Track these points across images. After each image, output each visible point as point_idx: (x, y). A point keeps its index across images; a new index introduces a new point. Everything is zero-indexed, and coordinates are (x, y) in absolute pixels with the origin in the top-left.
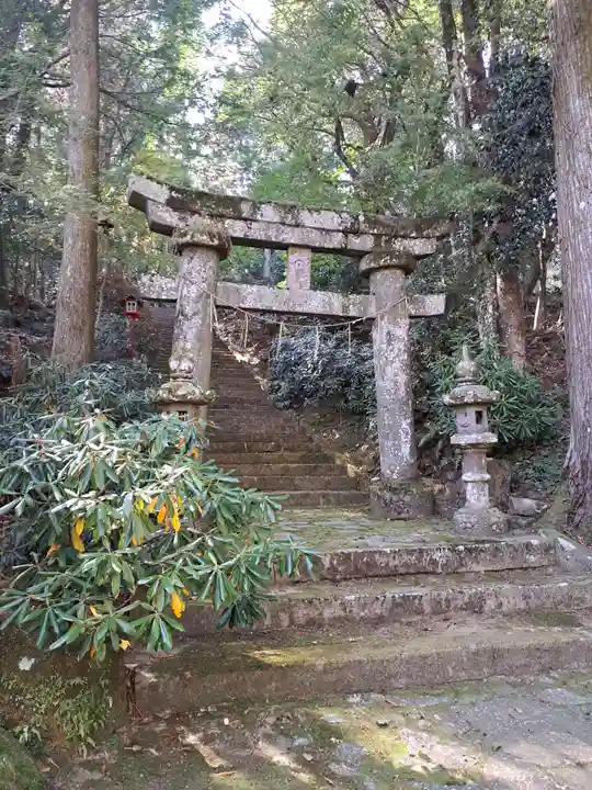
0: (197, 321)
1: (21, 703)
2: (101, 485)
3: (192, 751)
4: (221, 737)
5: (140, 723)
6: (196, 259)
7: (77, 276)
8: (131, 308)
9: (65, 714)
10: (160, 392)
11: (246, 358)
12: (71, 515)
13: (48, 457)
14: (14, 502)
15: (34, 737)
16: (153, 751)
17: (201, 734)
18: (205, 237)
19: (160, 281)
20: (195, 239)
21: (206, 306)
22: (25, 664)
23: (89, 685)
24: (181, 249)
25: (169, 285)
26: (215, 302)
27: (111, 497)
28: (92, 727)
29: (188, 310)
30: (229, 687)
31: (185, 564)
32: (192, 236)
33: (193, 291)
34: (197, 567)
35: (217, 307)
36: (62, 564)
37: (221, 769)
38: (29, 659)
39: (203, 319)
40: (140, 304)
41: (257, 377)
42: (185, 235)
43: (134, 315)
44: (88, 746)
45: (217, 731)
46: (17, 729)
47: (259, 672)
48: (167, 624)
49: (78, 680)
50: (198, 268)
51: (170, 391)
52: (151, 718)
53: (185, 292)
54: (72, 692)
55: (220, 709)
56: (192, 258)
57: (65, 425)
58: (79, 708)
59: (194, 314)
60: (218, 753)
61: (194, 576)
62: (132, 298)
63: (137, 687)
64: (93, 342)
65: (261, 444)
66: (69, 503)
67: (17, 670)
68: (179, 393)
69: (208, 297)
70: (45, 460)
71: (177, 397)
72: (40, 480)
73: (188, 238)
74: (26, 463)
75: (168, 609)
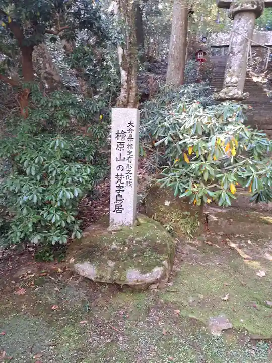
0: (240, 56)
1: (166, 217)
2: (200, 133)
3: (233, 249)
4: (246, 247)
5: (210, 235)
6: (242, 19)
7: (178, 40)
8: (200, 57)
9: (182, 224)
10: (220, 94)
11: (259, 80)
12: (187, 146)
13: (176, 121)
14: (163, 139)
15: (171, 230)
16: (216, 245)
17: (237, 244)
18: (249, 5)
19: (221, 36)
20: (243, 7)
21: (245, 47)
22: (167, 203)
23: (191, 216)
24: (233, 15)
25: (225, 38)
26: (251, 44)
27: (205, 138)
28: (192, 231)
29: (235, 50)
30: (251, 229)
31: (238, 171)
32: (242, 6)
33: (239, 39)
34: (244, 173)
35: (252, 47)
36: (181, 167)
37: (247, 259)
38: (168, 202)
39: (243, 55)
40: (205, 54)
41: (265, 90)
42: (237, 6)
43: (202, 60)
44: (191, 238)
45: (245, 245)
46: (165, 226)
47: (266, 225)
48: (229, 195)
49: (186, 213)
50: (243, 24)
51: (226, 93)
52: (215, 234)
53: (234, 40)
54: (184, 217)
55: (247, 237)
56: (240, 19)
57: (182, 107)
58: (187, 223)
59: (239, 52)
60: (246, 253)
61: (243, 177)
62: (201, 51)
63: (209, 221)
64: (184, 74)
65: (266, 125)
66: (186, 140)
67: (164, 205)
68: (230, 94)
69: (247, 40)
70: (175, 122)
71: (229, 96)
72: (173, 130)
73: (239, 8)
74: (168, 123)
75: (229, 189)
